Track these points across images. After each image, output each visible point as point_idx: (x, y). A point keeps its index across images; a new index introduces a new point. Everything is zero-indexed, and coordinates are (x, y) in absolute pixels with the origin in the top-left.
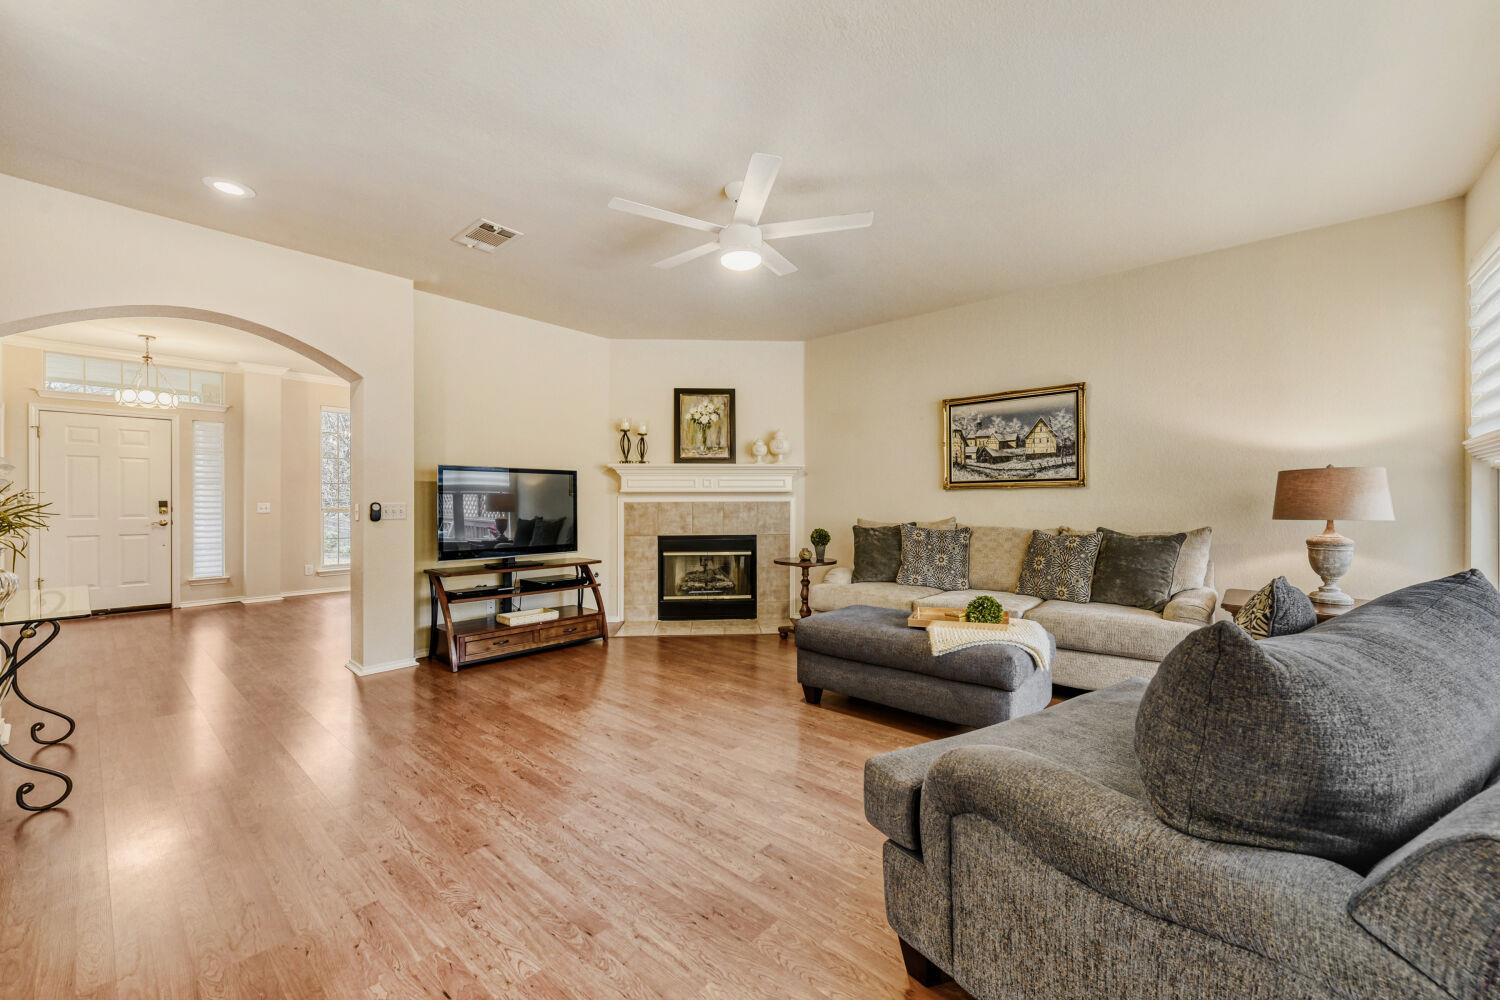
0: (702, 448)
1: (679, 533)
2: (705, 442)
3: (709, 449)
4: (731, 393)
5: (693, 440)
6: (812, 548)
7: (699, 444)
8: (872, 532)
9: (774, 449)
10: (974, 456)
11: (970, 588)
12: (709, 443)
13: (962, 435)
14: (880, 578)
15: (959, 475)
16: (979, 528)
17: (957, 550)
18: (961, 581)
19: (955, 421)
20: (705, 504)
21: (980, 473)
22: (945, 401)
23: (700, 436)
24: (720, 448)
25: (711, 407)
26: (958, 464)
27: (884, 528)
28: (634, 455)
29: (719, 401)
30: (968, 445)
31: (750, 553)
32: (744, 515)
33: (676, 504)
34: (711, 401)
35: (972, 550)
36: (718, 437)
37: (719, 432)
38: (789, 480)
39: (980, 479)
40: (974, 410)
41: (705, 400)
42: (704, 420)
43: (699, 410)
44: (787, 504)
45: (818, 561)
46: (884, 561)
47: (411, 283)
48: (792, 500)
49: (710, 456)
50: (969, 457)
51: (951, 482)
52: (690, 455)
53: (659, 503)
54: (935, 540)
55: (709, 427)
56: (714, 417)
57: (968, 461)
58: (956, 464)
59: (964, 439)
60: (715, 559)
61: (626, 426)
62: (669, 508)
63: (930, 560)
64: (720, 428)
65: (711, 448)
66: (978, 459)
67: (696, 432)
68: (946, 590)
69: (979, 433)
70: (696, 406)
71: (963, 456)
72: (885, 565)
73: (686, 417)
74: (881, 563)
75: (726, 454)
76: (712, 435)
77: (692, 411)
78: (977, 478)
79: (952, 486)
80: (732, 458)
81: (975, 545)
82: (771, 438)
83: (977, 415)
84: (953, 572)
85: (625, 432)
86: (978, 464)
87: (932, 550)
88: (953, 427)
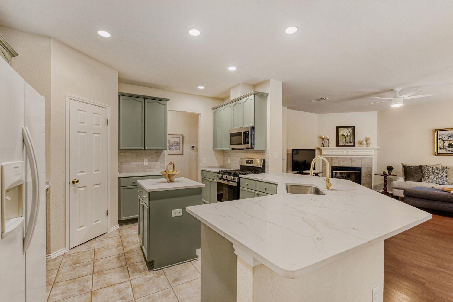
0: (345, 142)
1: (338, 166)
2: (346, 141)
3: (347, 143)
4: (354, 127)
5: (342, 140)
6: (387, 171)
7: (344, 142)
8: (411, 167)
9: (368, 143)
10: (447, 146)
11: (449, 184)
12: (347, 141)
13: (442, 140)
14: (415, 180)
15: (440, 151)
16: (451, 167)
17: (444, 173)
18: (446, 182)
19: (439, 135)
20: (345, 158)
21: (450, 151)
22: (436, 130)
23: (344, 139)
24: (351, 142)
25: (348, 131)
26: (441, 148)
27: (415, 166)
28: (326, 145)
29: (350, 129)
30: (445, 143)
31: (359, 172)
32: (357, 161)
33: (337, 158)
34: (348, 129)
35: (449, 173)
36: (350, 139)
37: (350, 138)
38: (373, 151)
39: (450, 153)
40: (447, 132)
41: (346, 129)
42: (346, 135)
43: (344, 132)
44: (372, 158)
45: (389, 175)
46: (416, 175)
47: (286, 107)
48: (373, 157)
49: (347, 145)
50: (446, 146)
51: (438, 153)
52: (341, 144)
53: (332, 158)
54: (436, 170)
55: (347, 137)
56: (349, 134)
57: (445, 147)
58: (440, 148)
59: (444, 141)
60: (345, 173)
61: (323, 137)
62: (334, 159)
63: (434, 176)
64: (350, 137)
65: (348, 142)
66: (449, 147)
67: (343, 138)
68: (440, 184)
69: (449, 139)
70: (343, 131)
71: (443, 146)
72: (417, 176)
73: (340, 134)
74: (416, 176)
75: (352, 144)
76: (348, 139)
77: (342, 132)
78: (448, 152)
79: (438, 154)
80: (354, 146)
81: (450, 172)
82: (367, 140)
83: (448, 134)
84: (443, 179)
85: (323, 139)
86: (449, 148)
87: (435, 173)
88: (439, 137)
